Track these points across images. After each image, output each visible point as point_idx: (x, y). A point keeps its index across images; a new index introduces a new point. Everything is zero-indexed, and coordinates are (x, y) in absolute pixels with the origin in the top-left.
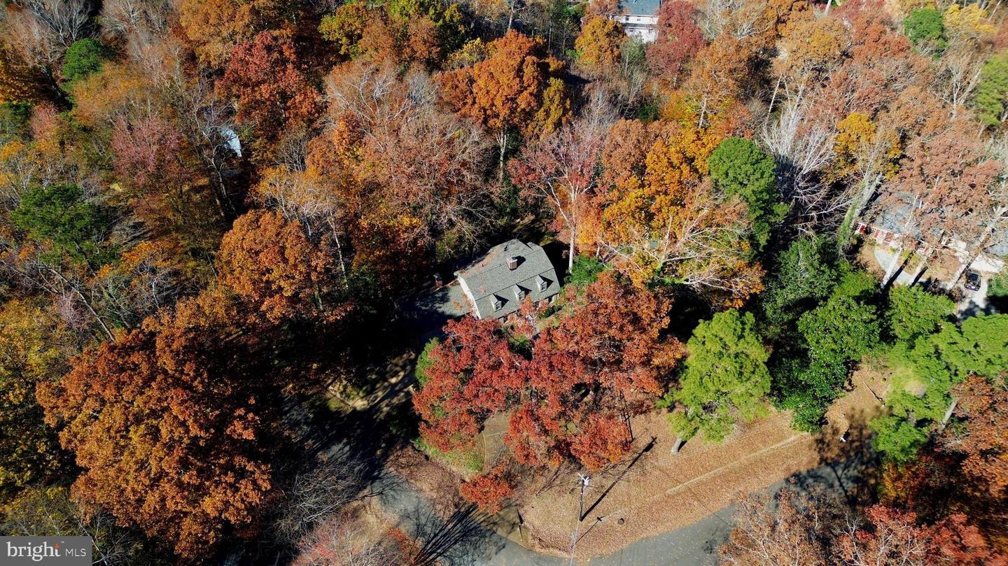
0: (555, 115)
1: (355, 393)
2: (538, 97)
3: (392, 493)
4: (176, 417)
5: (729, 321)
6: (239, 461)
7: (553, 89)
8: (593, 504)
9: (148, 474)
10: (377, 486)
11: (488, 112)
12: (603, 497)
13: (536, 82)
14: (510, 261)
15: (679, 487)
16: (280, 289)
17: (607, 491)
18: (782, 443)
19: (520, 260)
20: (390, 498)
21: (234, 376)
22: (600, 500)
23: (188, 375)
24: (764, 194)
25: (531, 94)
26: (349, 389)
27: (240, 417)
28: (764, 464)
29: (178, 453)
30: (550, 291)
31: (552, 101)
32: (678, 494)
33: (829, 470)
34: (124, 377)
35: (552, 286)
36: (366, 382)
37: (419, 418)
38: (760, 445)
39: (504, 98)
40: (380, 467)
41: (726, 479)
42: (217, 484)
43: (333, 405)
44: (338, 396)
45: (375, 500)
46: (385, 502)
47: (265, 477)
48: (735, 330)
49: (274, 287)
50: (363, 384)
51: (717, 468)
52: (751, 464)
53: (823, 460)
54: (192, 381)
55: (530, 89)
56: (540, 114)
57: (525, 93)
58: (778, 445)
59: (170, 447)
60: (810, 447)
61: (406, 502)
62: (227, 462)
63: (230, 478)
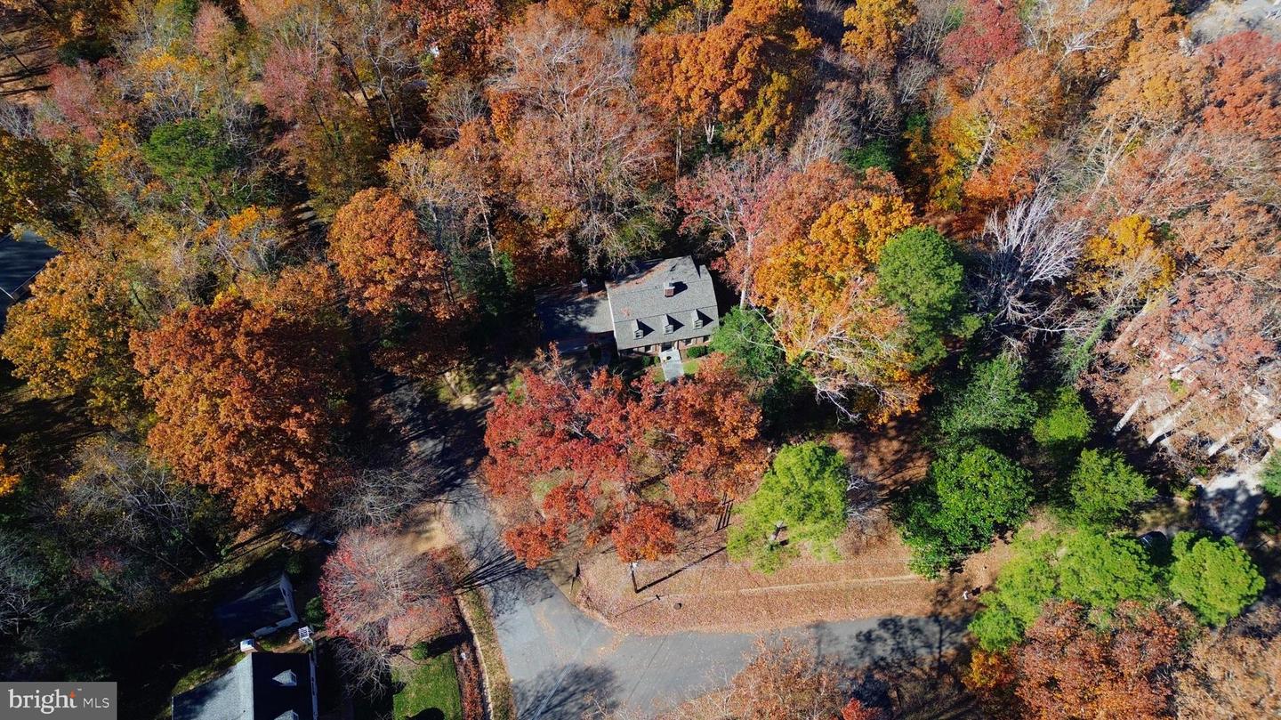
0: (767, 122)
1: (469, 389)
2: (749, 96)
3: (466, 505)
4: (233, 405)
5: (807, 459)
6: (290, 455)
7: (773, 88)
8: (656, 579)
9: (201, 451)
10: (454, 495)
11: (683, 104)
12: (670, 576)
13: (749, 76)
14: (667, 287)
15: (757, 590)
16: (383, 281)
17: (677, 572)
18: (896, 578)
19: (679, 287)
20: (462, 510)
21: (305, 368)
22: (665, 578)
23: (256, 363)
24: (946, 304)
25: (739, 91)
26: (464, 383)
27: (296, 415)
28: (862, 596)
29: (229, 438)
30: (707, 330)
31: (767, 103)
32: (751, 597)
33: (936, 629)
34: (198, 351)
35: (710, 325)
36: (482, 381)
37: (486, 452)
38: (869, 573)
39: (703, 93)
40: (465, 476)
41: (812, 599)
42: (264, 472)
43: (444, 395)
44: (453, 386)
45: (448, 507)
46: (456, 513)
47: (310, 477)
48: (809, 470)
49: (378, 277)
50: (480, 382)
51: (807, 582)
52: (848, 590)
53: (935, 617)
54: (258, 371)
55: (740, 85)
56: (748, 117)
57: (732, 91)
58: (889, 578)
59: (224, 431)
60: (927, 596)
61: (476, 520)
62: (278, 454)
63: (277, 469)
